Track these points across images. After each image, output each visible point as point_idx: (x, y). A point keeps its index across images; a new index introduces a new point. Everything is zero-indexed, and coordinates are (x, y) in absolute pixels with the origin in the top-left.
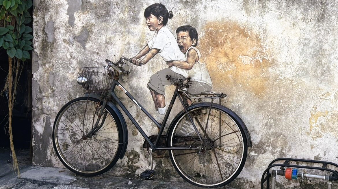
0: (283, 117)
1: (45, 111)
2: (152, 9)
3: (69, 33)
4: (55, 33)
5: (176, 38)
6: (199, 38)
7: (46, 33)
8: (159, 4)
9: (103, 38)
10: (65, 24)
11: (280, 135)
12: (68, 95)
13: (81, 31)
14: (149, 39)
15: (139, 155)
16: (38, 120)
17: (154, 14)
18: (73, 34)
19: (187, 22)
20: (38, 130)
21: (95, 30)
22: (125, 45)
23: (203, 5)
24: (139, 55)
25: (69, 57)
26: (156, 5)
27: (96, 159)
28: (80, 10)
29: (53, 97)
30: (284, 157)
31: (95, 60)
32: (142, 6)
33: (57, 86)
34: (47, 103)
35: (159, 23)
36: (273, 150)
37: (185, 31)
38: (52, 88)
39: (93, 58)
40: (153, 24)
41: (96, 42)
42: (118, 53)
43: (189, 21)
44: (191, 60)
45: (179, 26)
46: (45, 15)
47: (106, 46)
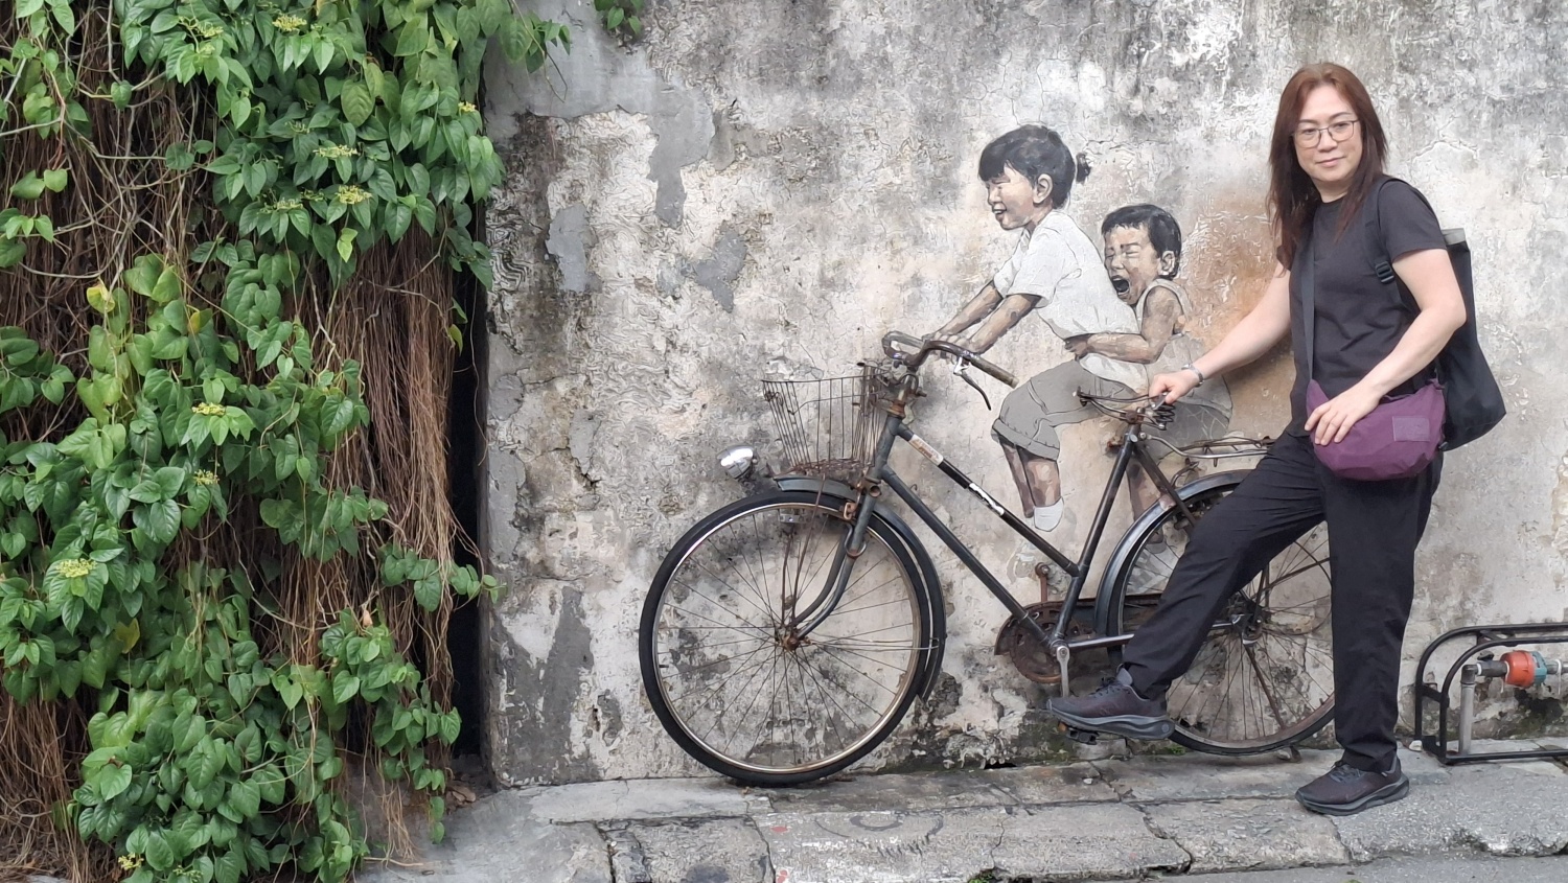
0: (1470, 497)
1: (558, 570)
2: (1009, 147)
3: (657, 253)
4: (595, 252)
5: (1102, 252)
6: (1184, 248)
7: (554, 260)
8: (1036, 128)
9: (811, 266)
10: (642, 218)
11: (1458, 556)
12: (659, 495)
13: (713, 241)
14: (995, 259)
15: (960, 685)
16: (525, 606)
17: (1016, 167)
18: (677, 255)
19: (1141, 192)
20: (526, 647)
21: (774, 236)
22: (903, 287)
23: (1202, 128)
24: (958, 320)
25: (661, 346)
26: (1024, 131)
27: (786, 723)
28: (709, 157)
29: (593, 508)
30: (1470, 624)
31: (779, 353)
32: (972, 139)
33: (610, 466)
34: (567, 537)
35: (1037, 201)
36: (1435, 604)
37: (1136, 226)
38: (586, 476)
39: (768, 344)
40: (1014, 202)
41: (779, 281)
42: (873, 320)
43: (1150, 187)
44: (1156, 327)
45: (1113, 209)
46: (545, 184)
47: (823, 297)
